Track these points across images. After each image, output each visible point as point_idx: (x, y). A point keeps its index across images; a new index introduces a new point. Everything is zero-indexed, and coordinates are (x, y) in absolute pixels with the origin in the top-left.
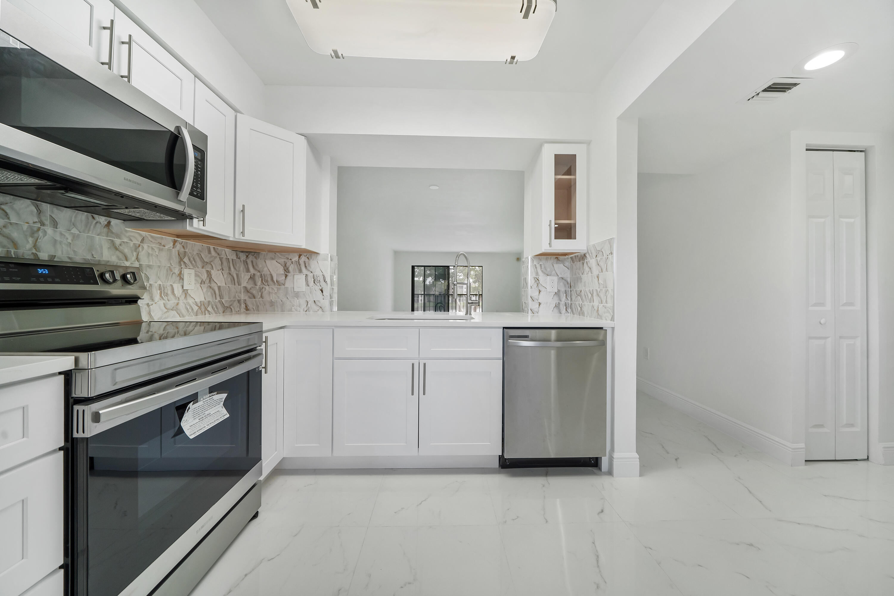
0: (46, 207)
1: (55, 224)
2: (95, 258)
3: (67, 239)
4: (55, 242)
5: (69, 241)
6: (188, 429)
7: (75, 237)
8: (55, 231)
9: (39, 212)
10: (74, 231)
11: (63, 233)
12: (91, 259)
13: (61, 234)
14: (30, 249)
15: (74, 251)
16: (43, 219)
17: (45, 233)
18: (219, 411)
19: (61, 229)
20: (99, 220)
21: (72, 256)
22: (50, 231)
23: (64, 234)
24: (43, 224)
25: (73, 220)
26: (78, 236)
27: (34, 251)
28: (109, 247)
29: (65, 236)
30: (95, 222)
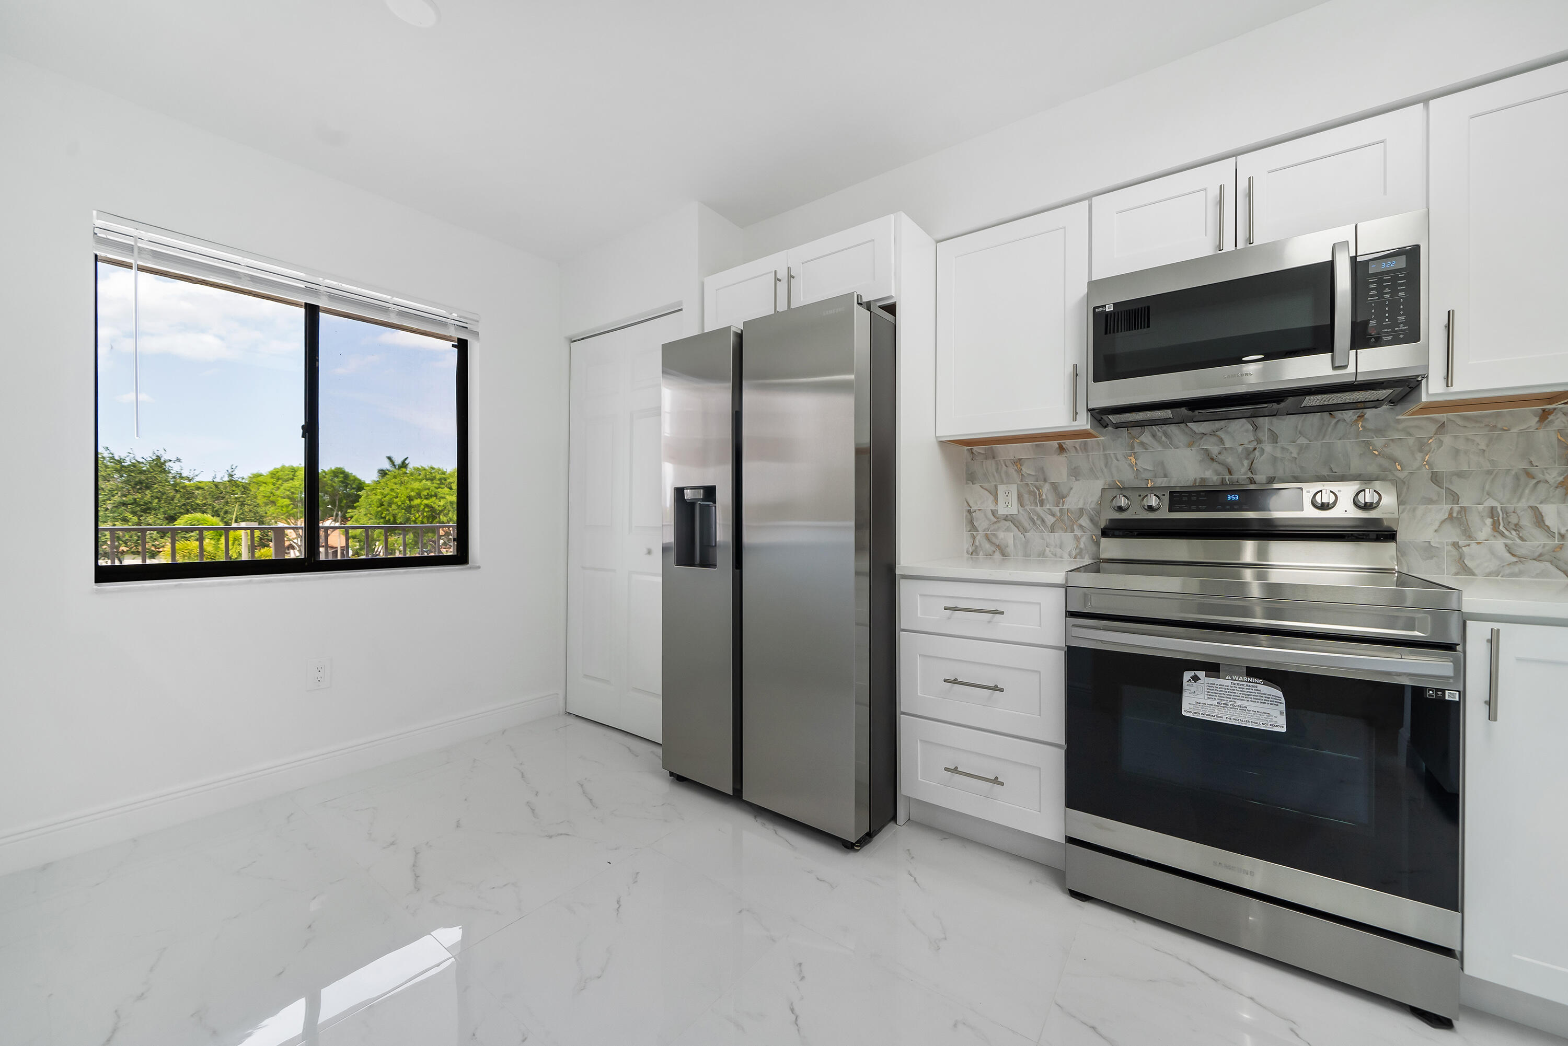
0: (1264, 422)
1: (1274, 438)
2: (1336, 472)
3: (1291, 453)
4: (1275, 459)
5: (1295, 455)
6: (1189, 704)
7: (1302, 449)
8: (1275, 447)
9: (1256, 428)
10: (1302, 441)
11: (1285, 446)
12: (1327, 475)
13: (1283, 449)
14: (1245, 474)
15: (1301, 468)
16: (1260, 435)
17: (1263, 451)
18: (1269, 714)
19: (1282, 442)
20: (1342, 416)
21: (1298, 475)
22: (1268, 448)
23: (1286, 449)
24: (1259, 441)
25: (1299, 428)
26: (1308, 447)
27: (1250, 475)
28: (1361, 454)
29: (1288, 450)
30: (1335, 421)
